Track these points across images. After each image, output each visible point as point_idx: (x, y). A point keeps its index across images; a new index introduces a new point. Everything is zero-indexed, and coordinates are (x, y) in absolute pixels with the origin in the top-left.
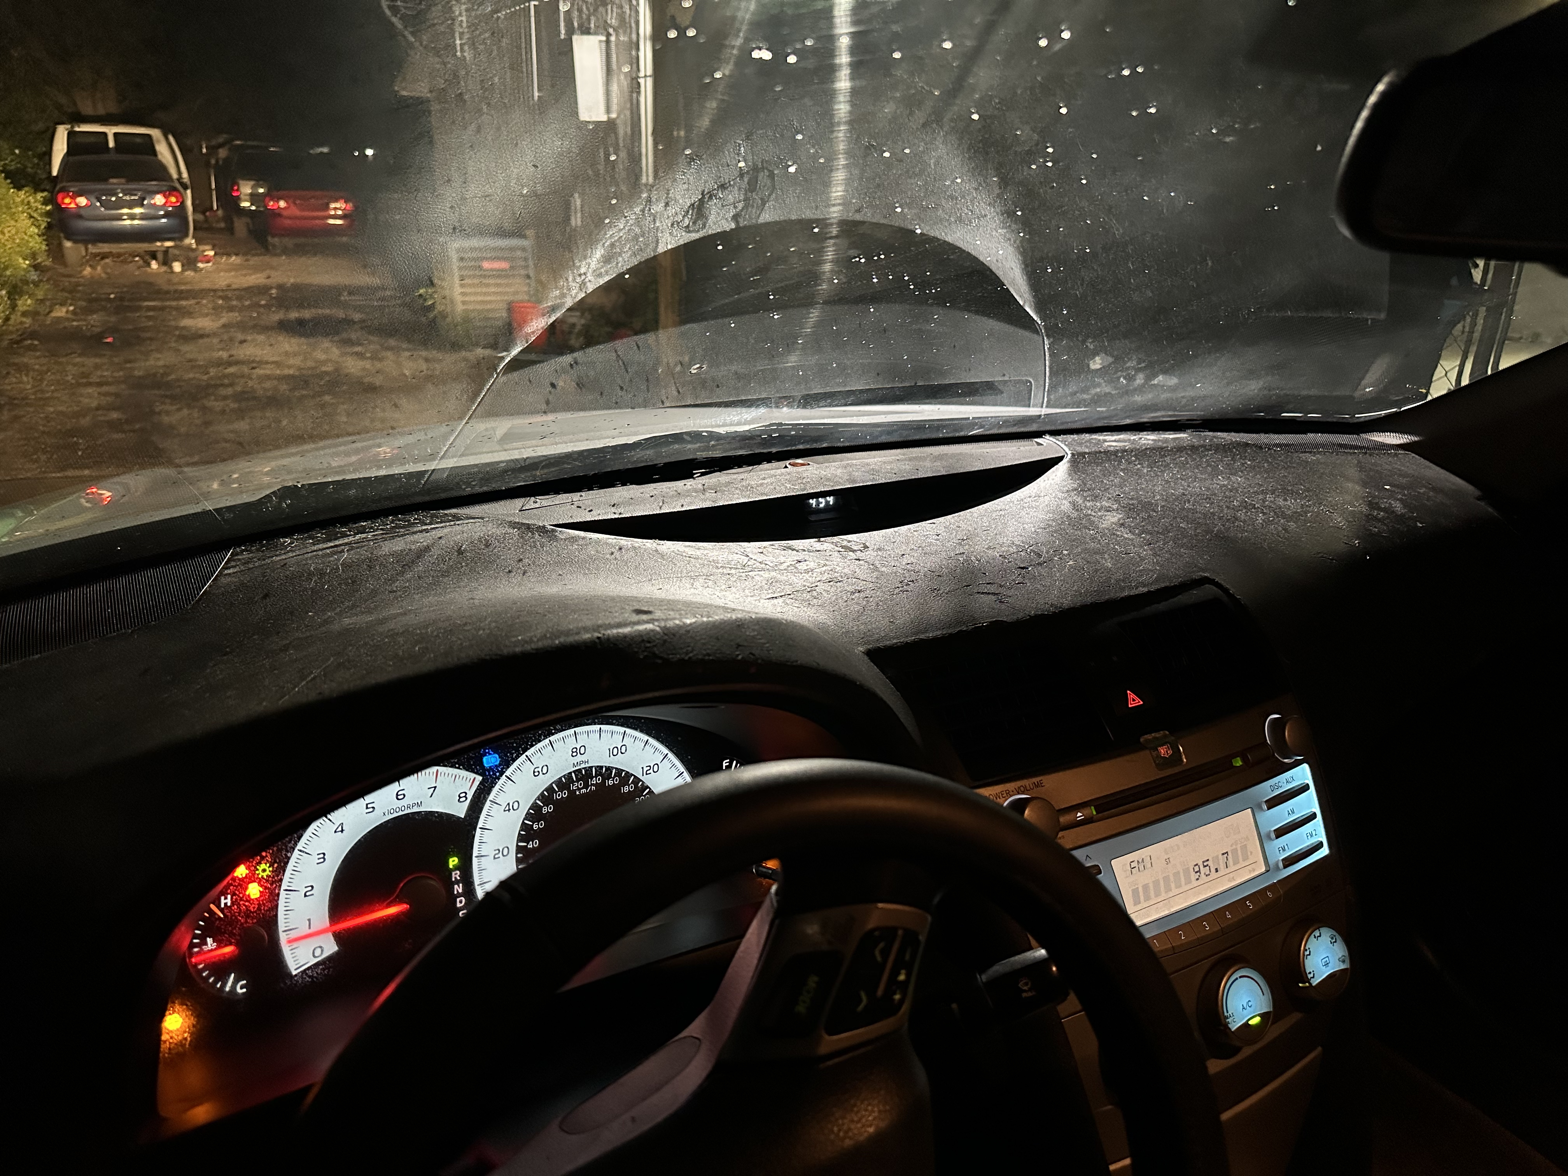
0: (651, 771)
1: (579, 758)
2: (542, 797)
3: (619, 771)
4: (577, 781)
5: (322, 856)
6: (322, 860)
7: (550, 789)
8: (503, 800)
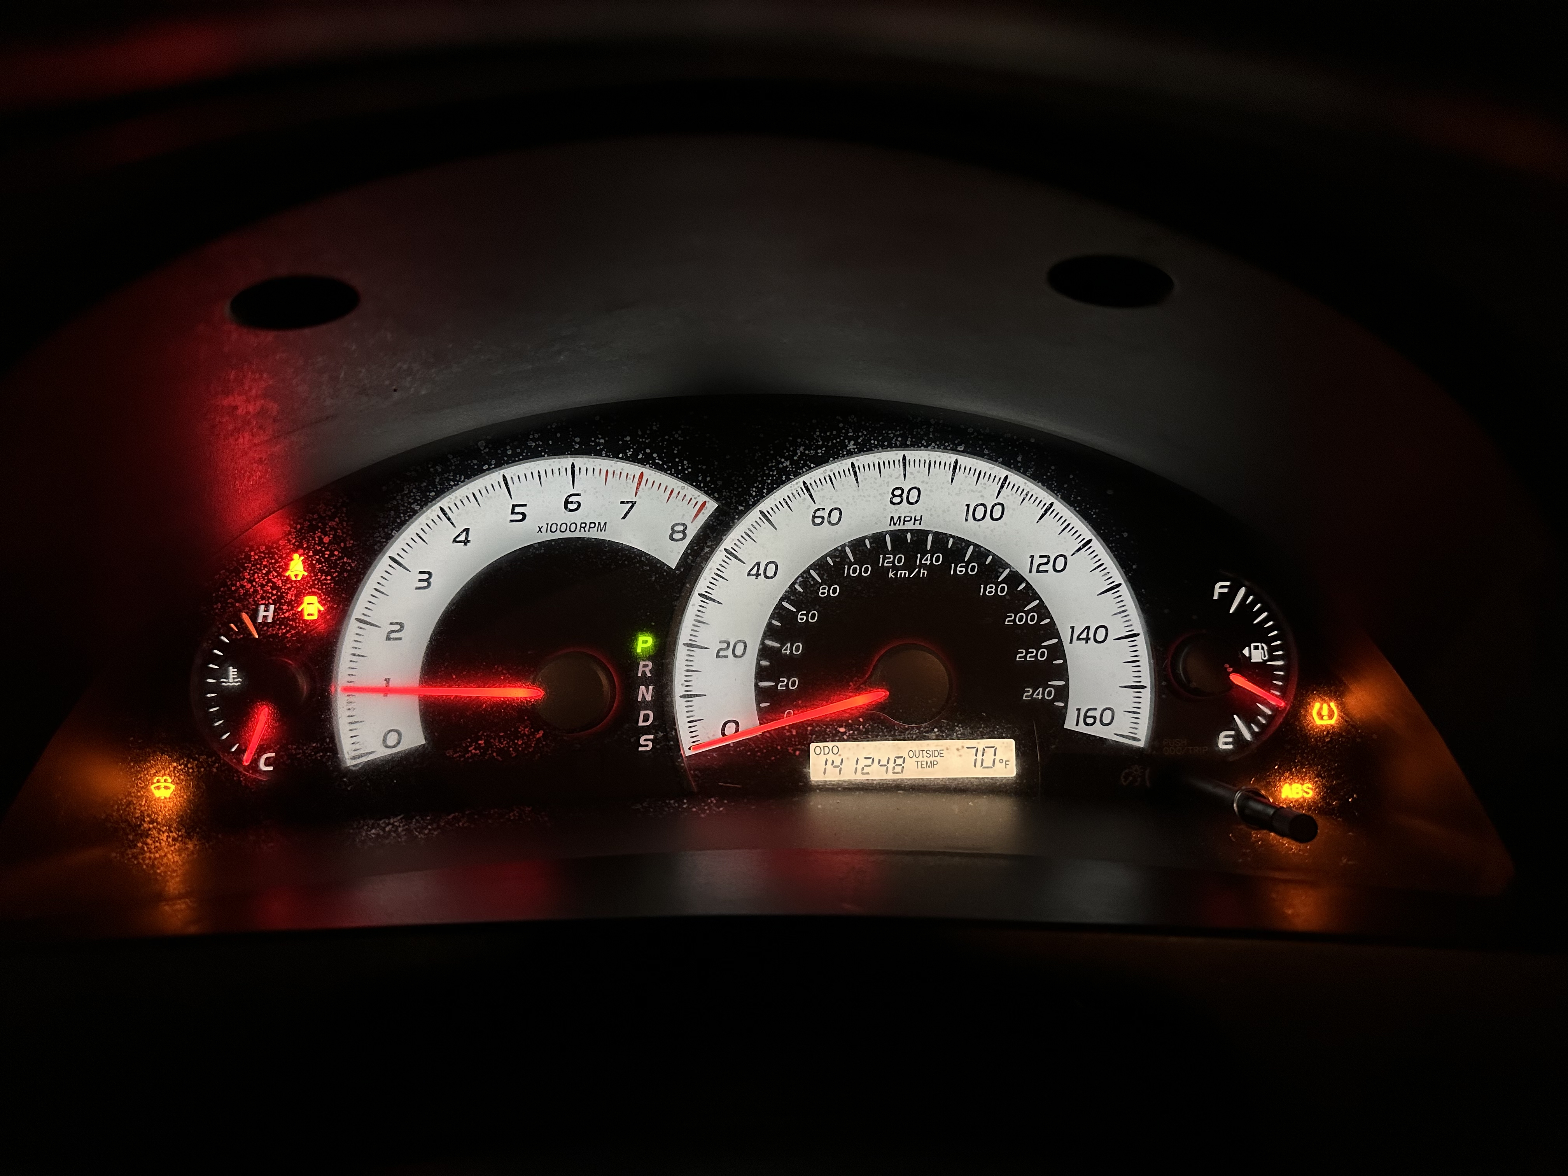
0: (1050, 567)
1: (904, 509)
2: (820, 565)
3: (981, 554)
4: (894, 552)
5: (426, 576)
6: (425, 584)
7: (839, 554)
8: (750, 553)
